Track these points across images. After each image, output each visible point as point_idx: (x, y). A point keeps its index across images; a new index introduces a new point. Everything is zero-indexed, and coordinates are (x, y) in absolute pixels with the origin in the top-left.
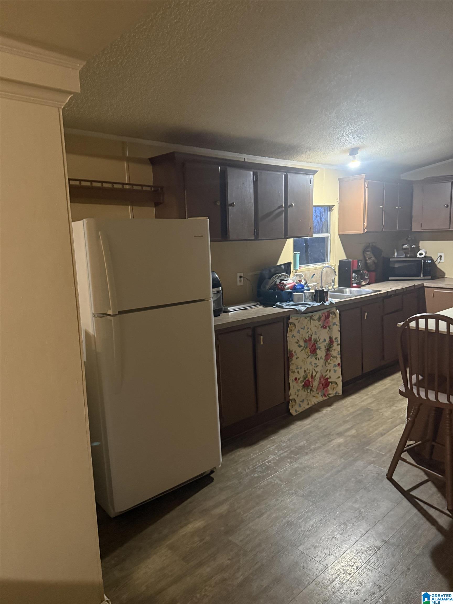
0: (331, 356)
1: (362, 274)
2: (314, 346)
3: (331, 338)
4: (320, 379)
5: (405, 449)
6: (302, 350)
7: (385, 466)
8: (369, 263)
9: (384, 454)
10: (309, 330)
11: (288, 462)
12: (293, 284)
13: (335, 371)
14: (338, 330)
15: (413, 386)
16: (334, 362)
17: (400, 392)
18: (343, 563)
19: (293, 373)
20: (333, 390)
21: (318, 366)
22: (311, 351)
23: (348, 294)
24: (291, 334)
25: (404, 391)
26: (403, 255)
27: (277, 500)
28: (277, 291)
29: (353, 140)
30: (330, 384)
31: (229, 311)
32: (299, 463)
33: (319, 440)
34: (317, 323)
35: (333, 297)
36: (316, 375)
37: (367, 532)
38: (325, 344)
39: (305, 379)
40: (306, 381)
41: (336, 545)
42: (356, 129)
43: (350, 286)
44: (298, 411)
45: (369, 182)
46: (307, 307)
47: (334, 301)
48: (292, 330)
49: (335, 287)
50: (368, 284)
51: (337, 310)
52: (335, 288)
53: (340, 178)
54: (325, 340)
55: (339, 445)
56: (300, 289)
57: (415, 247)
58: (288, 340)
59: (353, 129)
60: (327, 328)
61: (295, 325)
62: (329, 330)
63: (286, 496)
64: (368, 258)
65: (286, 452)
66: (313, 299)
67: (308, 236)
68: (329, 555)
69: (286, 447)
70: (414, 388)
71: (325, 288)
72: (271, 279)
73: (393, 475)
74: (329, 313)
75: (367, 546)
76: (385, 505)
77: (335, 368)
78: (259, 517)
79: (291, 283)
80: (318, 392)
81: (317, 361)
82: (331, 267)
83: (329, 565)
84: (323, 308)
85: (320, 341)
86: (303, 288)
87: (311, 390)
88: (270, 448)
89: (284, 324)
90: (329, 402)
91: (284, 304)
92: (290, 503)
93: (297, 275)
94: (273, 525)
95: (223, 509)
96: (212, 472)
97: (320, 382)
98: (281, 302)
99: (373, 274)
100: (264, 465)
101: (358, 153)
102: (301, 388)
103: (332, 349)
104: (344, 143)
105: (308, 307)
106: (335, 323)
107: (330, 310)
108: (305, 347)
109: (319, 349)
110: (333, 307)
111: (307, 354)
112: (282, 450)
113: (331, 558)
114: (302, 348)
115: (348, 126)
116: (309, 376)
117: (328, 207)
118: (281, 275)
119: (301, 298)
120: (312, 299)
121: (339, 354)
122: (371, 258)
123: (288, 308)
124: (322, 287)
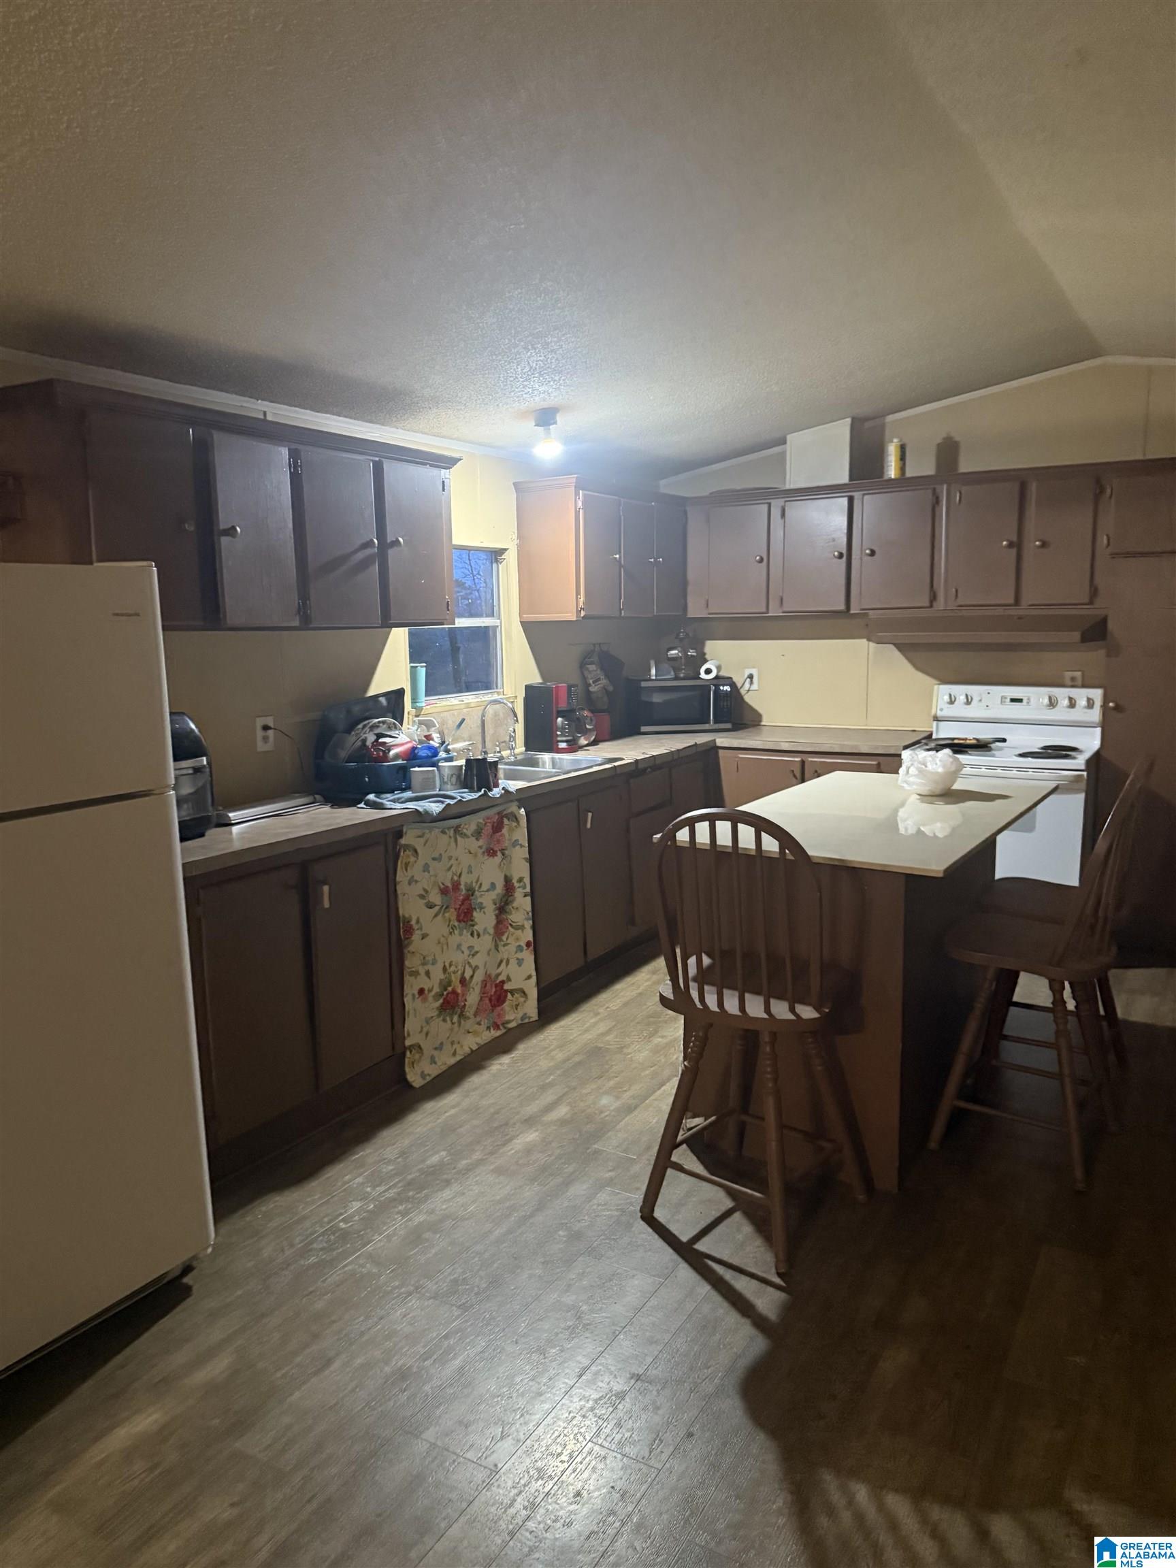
0: (511, 925)
1: (578, 719)
2: (467, 903)
3: (508, 881)
4: (484, 984)
5: (680, 1138)
6: (436, 915)
7: (638, 1189)
8: (594, 692)
9: (635, 1157)
10: (453, 861)
11: (398, 1213)
12: (409, 745)
13: (520, 962)
14: (525, 859)
15: (691, 984)
16: (517, 939)
17: (663, 1000)
18: (535, 1451)
19: (413, 977)
20: (516, 1011)
21: (477, 952)
22: (458, 916)
23: (548, 768)
24: (406, 874)
25: (671, 997)
26: (669, 673)
27: (367, 1318)
28: (367, 764)
29: (542, 389)
30: (509, 995)
31: (233, 822)
32: (427, 1211)
33: (478, 1142)
34: (474, 844)
35: (511, 776)
36: (472, 977)
37: (593, 1362)
38: (493, 895)
39: (446, 990)
40: (448, 994)
41: (520, 1408)
42: (547, 361)
43: (551, 748)
44: (429, 1075)
45: (585, 495)
46: (446, 803)
47: (514, 785)
48: (410, 864)
49: (517, 751)
50: (594, 743)
51: (520, 808)
52: (518, 755)
53: (518, 482)
54: (493, 886)
55: (529, 1150)
56: (428, 757)
57: (695, 654)
58: (399, 892)
59: (540, 360)
60: (499, 854)
61: (416, 851)
62: (502, 861)
63: (392, 1305)
64: (591, 681)
65: (395, 1186)
66: (460, 781)
67: (442, 624)
68: (502, 1438)
69: (396, 1174)
70: (693, 989)
71: (492, 755)
72: (353, 733)
73: (656, 1208)
74: (502, 816)
75: (595, 1396)
76: (637, 1285)
77: (520, 955)
78: (318, 1372)
79: (404, 742)
80: (478, 1019)
81: (474, 941)
82: (505, 701)
83: (500, 1466)
84: (485, 804)
85: (482, 890)
86: (436, 754)
87: (461, 1016)
88: (351, 1183)
89: (386, 851)
90: (504, 1044)
91: (387, 798)
92: (402, 1319)
93: (420, 723)
94: (357, 1387)
95: (218, 1367)
96: (187, 1269)
97: (483, 992)
98: (379, 793)
99: (606, 719)
100: (334, 1230)
101: (555, 423)
102: (435, 1013)
103: (513, 907)
104: (521, 393)
105: (449, 804)
106: (517, 841)
107: (504, 810)
108: (444, 907)
109: (478, 910)
110: (512, 801)
111: (449, 926)
112: (383, 1184)
113: (506, 1445)
114: (437, 908)
115: (527, 352)
116: (455, 979)
117: (492, 552)
118: (379, 722)
119: (431, 780)
120: (458, 783)
121: (527, 919)
122: (599, 679)
123: (397, 807)
124: (484, 752)
